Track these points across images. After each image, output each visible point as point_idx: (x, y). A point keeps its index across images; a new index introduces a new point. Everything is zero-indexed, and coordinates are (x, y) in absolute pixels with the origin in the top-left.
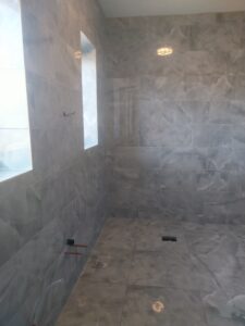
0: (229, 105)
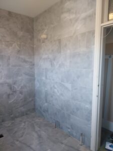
0: (19, 58)
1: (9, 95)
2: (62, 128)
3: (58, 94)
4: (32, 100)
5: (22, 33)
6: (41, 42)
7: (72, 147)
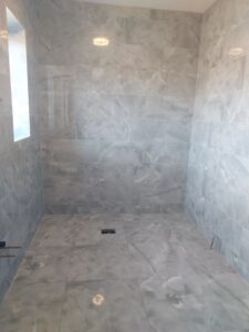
1: (135, 170)
2: (223, 253)
3: (226, 181)
4: (179, 187)
5: (173, 50)
6: (210, 65)
7: (225, 288)
